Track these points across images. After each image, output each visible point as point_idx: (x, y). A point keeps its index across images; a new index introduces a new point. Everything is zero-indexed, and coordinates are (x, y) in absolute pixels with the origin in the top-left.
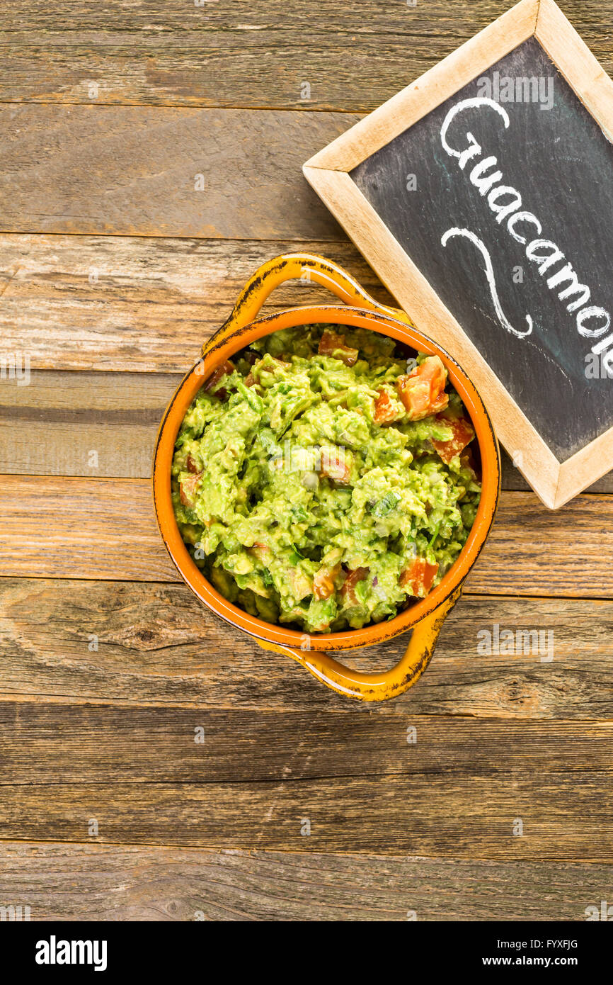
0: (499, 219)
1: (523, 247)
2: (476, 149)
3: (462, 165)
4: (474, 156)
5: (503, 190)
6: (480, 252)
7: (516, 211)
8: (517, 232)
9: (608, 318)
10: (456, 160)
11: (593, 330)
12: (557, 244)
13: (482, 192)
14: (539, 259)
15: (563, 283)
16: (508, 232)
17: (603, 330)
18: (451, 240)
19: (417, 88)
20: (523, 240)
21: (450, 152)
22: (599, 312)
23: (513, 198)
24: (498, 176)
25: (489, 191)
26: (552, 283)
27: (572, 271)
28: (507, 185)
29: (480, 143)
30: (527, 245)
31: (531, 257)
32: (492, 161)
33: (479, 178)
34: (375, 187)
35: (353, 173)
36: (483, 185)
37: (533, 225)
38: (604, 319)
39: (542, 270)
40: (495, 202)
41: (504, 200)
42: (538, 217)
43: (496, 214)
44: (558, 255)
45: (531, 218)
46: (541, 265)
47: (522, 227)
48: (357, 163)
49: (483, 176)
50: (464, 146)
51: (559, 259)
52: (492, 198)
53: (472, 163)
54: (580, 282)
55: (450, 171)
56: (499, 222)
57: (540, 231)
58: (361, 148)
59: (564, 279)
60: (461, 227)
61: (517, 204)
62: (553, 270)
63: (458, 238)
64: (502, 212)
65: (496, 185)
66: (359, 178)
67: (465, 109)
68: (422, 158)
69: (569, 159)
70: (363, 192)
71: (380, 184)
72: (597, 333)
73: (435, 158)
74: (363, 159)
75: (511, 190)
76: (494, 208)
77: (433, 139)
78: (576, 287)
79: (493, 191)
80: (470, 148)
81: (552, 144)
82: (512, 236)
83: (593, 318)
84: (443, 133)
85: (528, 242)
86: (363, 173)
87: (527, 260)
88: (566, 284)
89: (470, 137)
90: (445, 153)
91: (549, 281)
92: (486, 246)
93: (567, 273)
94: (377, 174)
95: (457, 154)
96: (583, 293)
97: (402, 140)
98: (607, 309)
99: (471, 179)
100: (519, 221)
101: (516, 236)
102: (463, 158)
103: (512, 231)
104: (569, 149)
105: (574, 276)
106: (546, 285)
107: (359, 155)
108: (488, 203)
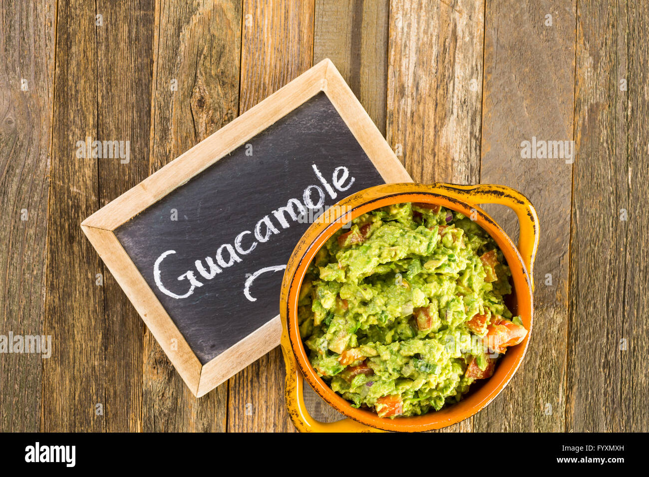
0: (239, 260)
1: (260, 244)
2: (190, 275)
3: (200, 285)
4: (194, 276)
5: (219, 257)
6: (261, 274)
7: (234, 248)
8: (249, 248)
9: (312, 187)
10: (196, 288)
11: (319, 197)
12: (259, 220)
13: (219, 271)
14: (268, 233)
15: (285, 217)
16: (248, 254)
17: (320, 190)
18: (252, 295)
19: (145, 315)
20: (255, 244)
21: (190, 293)
22: (307, 193)
23: (225, 250)
24: (209, 260)
25: (219, 266)
26: (285, 224)
27: (277, 210)
28: (215, 253)
29: (185, 272)
30: (257, 241)
31: (267, 239)
32: (198, 264)
33: (210, 273)
34: (213, 346)
35: (203, 362)
36: (215, 270)
37: (244, 236)
38: (311, 189)
39: (276, 231)
40: (228, 263)
41: (226, 256)
42: (239, 233)
43: (235, 262)
44: (266, 220)
45: (239, 238)
46: (272, 232)
47: (245, 244)
48: (196, 359)
49: (208, 270)
50: (187, 282)
51: (268, 219)
52: (224, 265)
53: (199, 277)
54: (286, 205)
55: (204, 293)
56: (241, 260)
57: (249, 232)
58: (186, 356)
59: (283, 216)
60: (244, 287)
61: (229, 247)
62: (276, 223)
63: (251, 289)
64: (234, 258)
65: (215, 262)
66: (206, 357)
67: (162, 281)
68: (194, 312)
69: (199, 210)
70: (216, 355)
71: (211, 343)
72: (322, 194)
73: (194, 303)
74: (193, 355)
75: (219, 251)
76: (231, 263)
77: (181, 304)
78: (289, 209)
79: (219, 264)
80: (189, 278)
81: (188, 221)
82: (251, 251)
83: (311, 197)
84: (177, 297)
85: (256, 240)
86: (203, 354)
87: (268, 241)
88: (286, 214)
89: (181, 278)
90: (191, 296)
91: (284, 227)
92: (257, 270)
93: (279, 214)
94: (204, 345)
95: (192, 288)
96: (293, 204)
97: (181, 326)
98: (306, 188)
99: (210, 278)
100: (241, 246)
101: (251, 249)
102: (195, 283)
103: (248, 252)
104: (192, 210)
105: (281, 209)
106: (287, 229)
107: (190, 358)
108: (227, 268)
